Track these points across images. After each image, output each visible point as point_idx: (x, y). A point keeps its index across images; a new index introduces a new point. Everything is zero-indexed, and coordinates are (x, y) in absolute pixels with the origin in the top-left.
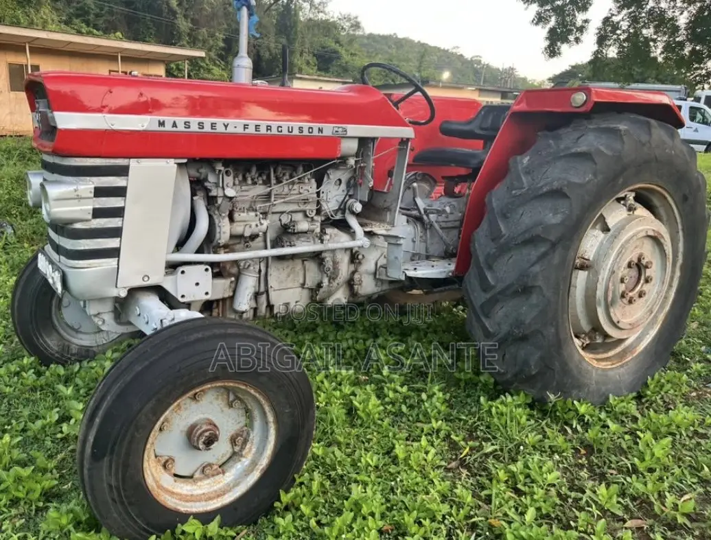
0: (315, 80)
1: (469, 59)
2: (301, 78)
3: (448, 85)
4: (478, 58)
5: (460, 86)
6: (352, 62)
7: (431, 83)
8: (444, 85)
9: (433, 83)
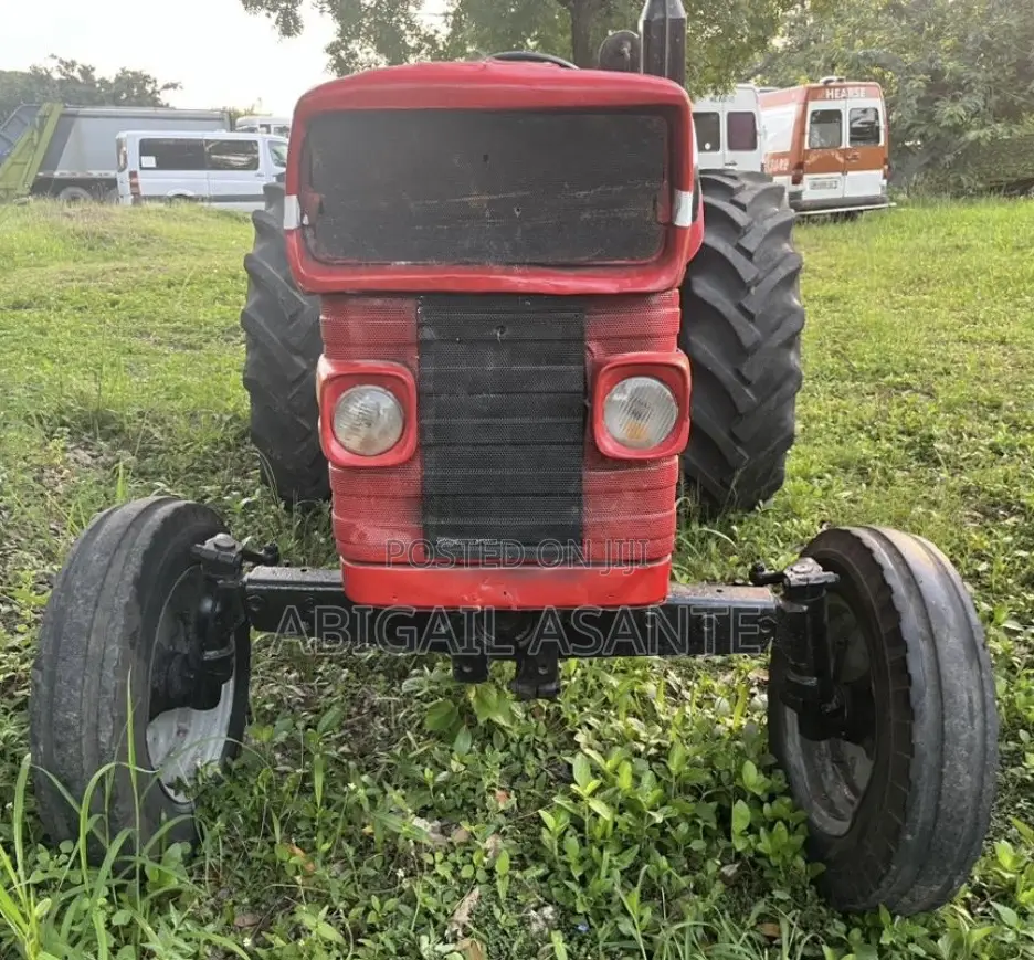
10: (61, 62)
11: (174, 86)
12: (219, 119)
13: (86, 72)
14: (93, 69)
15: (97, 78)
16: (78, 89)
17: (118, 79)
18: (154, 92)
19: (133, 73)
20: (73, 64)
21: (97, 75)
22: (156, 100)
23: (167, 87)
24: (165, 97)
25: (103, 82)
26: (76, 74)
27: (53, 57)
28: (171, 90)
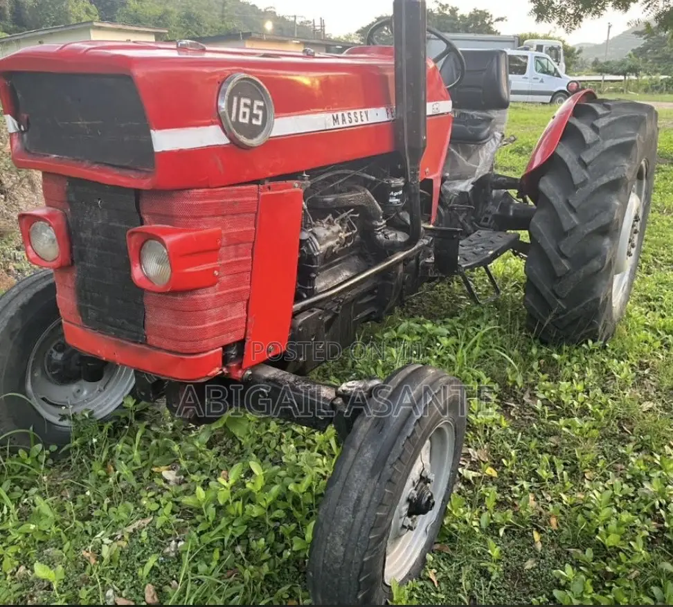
0: (119, 30)
1: (263, 10)
2: (99, 28)
3: (271, 37)
4: (272, 9)
5: (286, 39)
6: (142, 10)
7: (253, 35)
8: (268, 37)
9: (257, 36)
10: (441, 5)
11: (502, 19)
12: (511, 41)
13: (453, 11)
14: (458, 9)
15: (458, 15)
16: (448, 21)
17: (471, 15)
18: (489, 23)
19: (480, 11)
20: (446, 6)
21: (459, 13)
22: (490, 28)
23: (498, 20)
24: (496, 27)
25: (462, 17)
26: (448, 12)
27: (436, 2)
28: (500, 22)
